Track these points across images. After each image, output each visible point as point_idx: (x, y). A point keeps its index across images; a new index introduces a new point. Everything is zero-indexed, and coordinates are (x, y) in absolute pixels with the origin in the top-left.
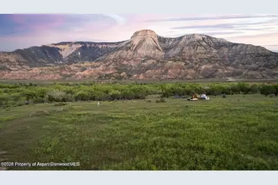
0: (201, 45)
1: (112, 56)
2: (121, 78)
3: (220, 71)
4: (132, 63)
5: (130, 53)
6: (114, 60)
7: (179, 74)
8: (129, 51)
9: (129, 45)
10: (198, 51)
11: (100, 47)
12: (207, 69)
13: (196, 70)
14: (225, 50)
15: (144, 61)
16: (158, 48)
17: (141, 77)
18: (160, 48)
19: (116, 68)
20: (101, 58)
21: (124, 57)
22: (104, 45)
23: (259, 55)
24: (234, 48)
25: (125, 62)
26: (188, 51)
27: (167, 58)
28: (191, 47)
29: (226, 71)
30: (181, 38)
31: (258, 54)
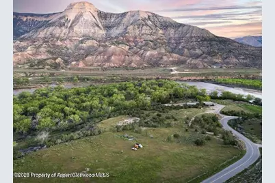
0: (147, 25)
1: (42, 34)
2: (56, 66)
3: (165, 58)
4: (68, 44)
5: (65, 30)
6: (45, 40)
7: (123, 62)
8: (63, 28)
9: (63, 21)
10: (143, 32)
11: (25, 19)
12: (152, 56)
13: (141, 56)
14: (172, 31)
15: (82, 42)
16: (98, 26)
17: (81, 65)
18: (100, 25)
19: (49, 52)
20: (26, 35)
21: (57, 35)
22: (29, 18)
23: (204, 39)
24: (180, 29)
25: (59, 43)
26: (133, 32)
27: (109, 38)
28: (136, 27)
29: (171, 59)
30: (124, 15)
31: (203, 37)
